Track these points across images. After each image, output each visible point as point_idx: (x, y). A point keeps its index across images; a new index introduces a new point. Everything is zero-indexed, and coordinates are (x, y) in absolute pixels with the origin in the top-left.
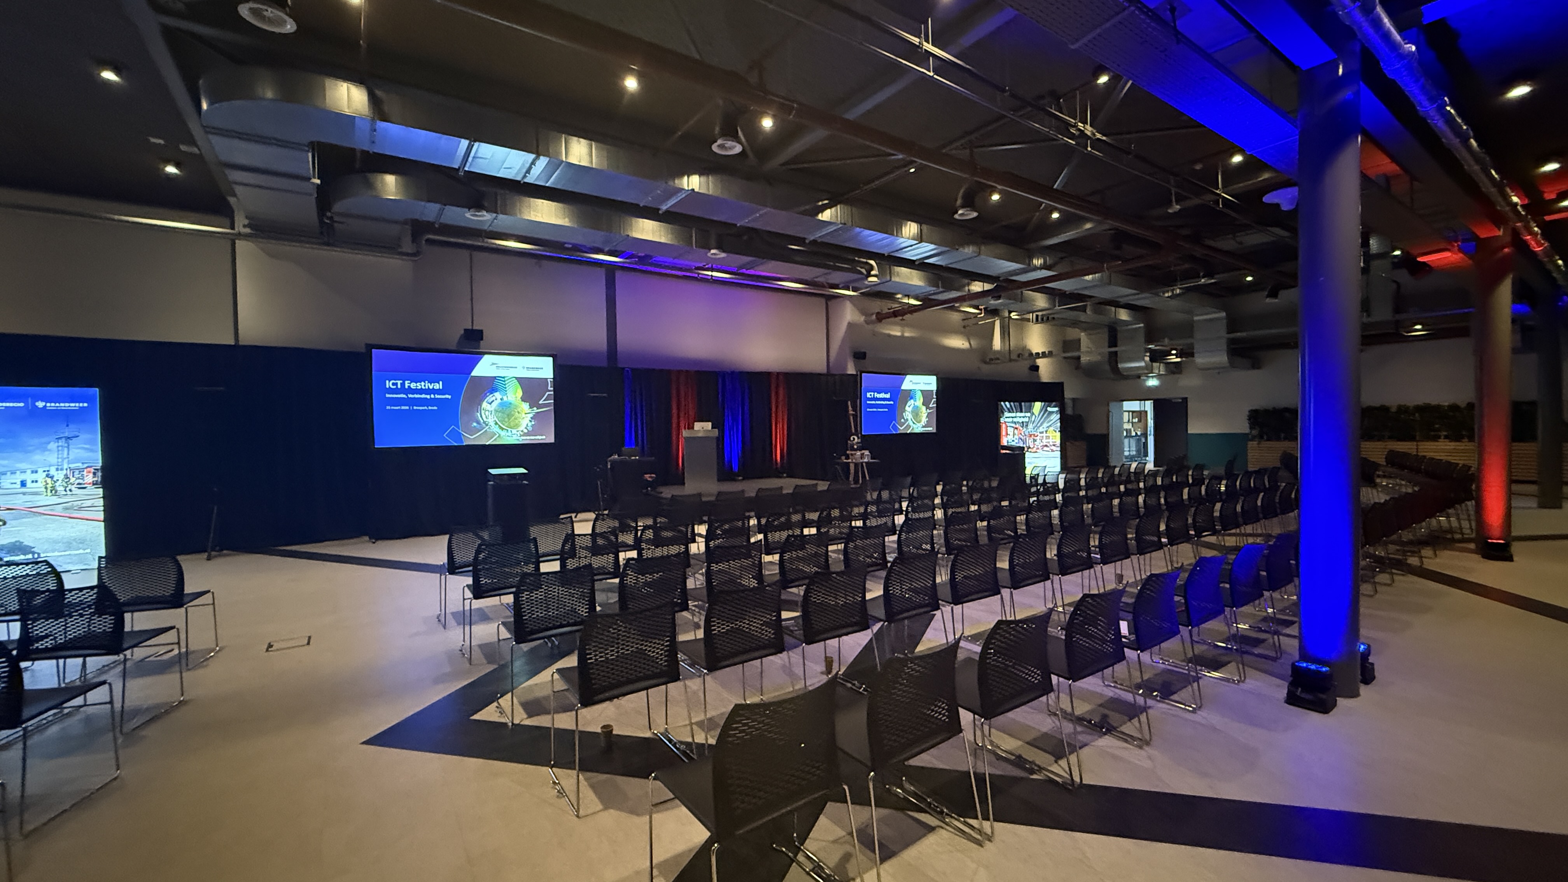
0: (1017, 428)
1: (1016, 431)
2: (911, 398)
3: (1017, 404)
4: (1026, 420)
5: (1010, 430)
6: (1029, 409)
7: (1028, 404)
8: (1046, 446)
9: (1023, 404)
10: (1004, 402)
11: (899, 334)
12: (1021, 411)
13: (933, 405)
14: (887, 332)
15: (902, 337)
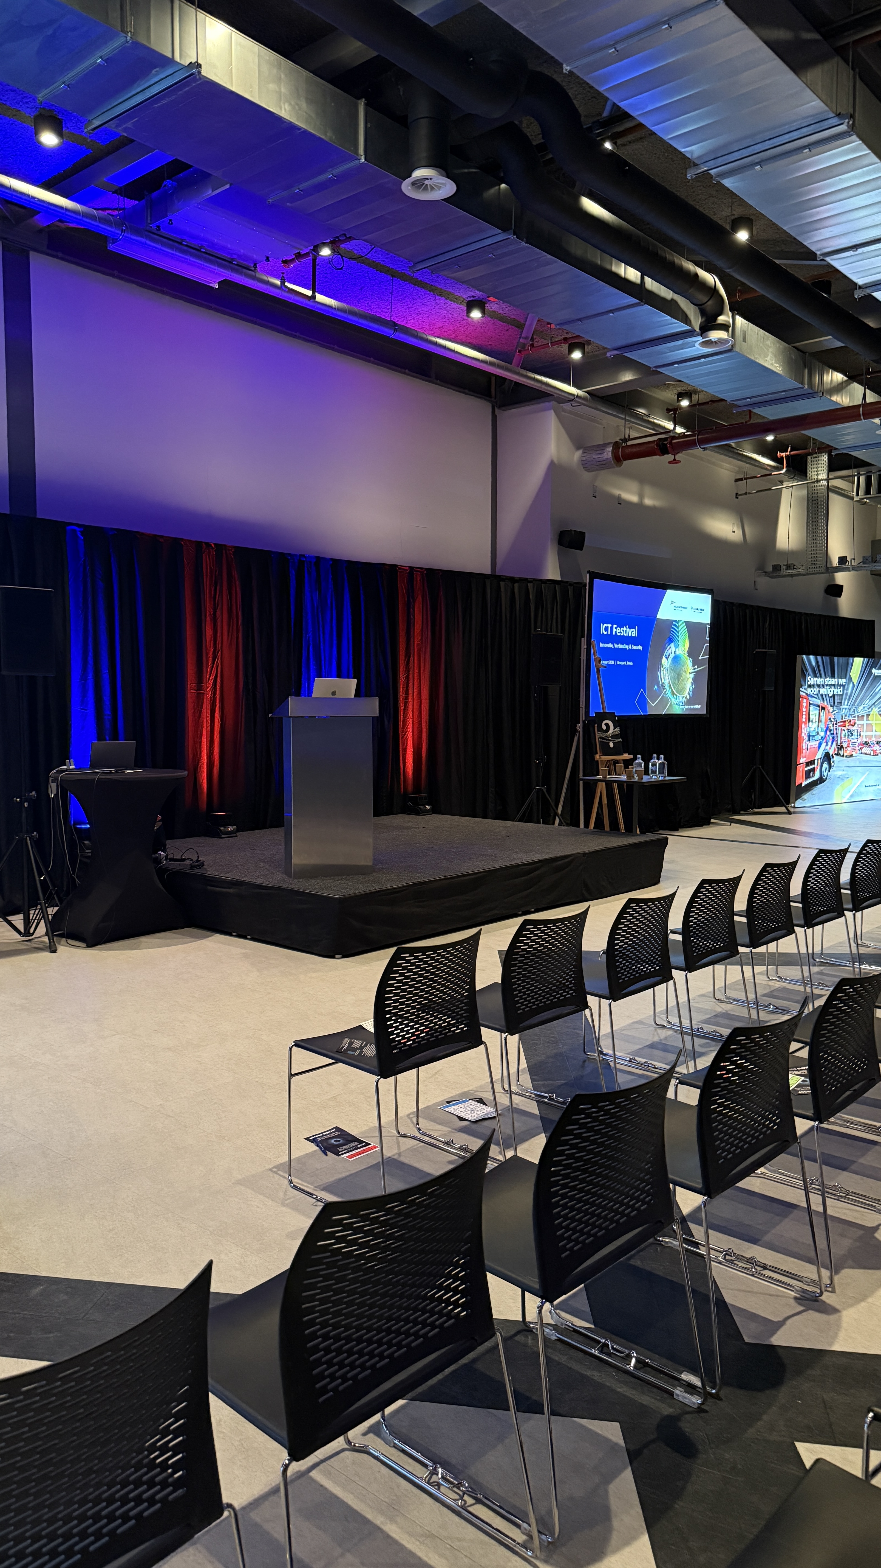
0: (823, 708)
1: (823, 713)
2: (671, 641)
3: (827, 659)
4: (839, 691)
5: (814, 712)
6: (845, 672)
7: (842, 660)
8: (867, 744)
9: (836, 659)
10: (808, 654)
11: (634, 499)
12: (833, 676)
13: (704, 656)
14: (616, 492)
15: (640, 506)
